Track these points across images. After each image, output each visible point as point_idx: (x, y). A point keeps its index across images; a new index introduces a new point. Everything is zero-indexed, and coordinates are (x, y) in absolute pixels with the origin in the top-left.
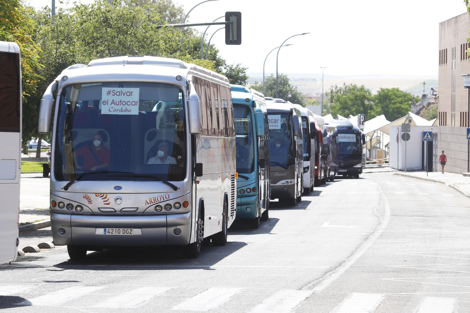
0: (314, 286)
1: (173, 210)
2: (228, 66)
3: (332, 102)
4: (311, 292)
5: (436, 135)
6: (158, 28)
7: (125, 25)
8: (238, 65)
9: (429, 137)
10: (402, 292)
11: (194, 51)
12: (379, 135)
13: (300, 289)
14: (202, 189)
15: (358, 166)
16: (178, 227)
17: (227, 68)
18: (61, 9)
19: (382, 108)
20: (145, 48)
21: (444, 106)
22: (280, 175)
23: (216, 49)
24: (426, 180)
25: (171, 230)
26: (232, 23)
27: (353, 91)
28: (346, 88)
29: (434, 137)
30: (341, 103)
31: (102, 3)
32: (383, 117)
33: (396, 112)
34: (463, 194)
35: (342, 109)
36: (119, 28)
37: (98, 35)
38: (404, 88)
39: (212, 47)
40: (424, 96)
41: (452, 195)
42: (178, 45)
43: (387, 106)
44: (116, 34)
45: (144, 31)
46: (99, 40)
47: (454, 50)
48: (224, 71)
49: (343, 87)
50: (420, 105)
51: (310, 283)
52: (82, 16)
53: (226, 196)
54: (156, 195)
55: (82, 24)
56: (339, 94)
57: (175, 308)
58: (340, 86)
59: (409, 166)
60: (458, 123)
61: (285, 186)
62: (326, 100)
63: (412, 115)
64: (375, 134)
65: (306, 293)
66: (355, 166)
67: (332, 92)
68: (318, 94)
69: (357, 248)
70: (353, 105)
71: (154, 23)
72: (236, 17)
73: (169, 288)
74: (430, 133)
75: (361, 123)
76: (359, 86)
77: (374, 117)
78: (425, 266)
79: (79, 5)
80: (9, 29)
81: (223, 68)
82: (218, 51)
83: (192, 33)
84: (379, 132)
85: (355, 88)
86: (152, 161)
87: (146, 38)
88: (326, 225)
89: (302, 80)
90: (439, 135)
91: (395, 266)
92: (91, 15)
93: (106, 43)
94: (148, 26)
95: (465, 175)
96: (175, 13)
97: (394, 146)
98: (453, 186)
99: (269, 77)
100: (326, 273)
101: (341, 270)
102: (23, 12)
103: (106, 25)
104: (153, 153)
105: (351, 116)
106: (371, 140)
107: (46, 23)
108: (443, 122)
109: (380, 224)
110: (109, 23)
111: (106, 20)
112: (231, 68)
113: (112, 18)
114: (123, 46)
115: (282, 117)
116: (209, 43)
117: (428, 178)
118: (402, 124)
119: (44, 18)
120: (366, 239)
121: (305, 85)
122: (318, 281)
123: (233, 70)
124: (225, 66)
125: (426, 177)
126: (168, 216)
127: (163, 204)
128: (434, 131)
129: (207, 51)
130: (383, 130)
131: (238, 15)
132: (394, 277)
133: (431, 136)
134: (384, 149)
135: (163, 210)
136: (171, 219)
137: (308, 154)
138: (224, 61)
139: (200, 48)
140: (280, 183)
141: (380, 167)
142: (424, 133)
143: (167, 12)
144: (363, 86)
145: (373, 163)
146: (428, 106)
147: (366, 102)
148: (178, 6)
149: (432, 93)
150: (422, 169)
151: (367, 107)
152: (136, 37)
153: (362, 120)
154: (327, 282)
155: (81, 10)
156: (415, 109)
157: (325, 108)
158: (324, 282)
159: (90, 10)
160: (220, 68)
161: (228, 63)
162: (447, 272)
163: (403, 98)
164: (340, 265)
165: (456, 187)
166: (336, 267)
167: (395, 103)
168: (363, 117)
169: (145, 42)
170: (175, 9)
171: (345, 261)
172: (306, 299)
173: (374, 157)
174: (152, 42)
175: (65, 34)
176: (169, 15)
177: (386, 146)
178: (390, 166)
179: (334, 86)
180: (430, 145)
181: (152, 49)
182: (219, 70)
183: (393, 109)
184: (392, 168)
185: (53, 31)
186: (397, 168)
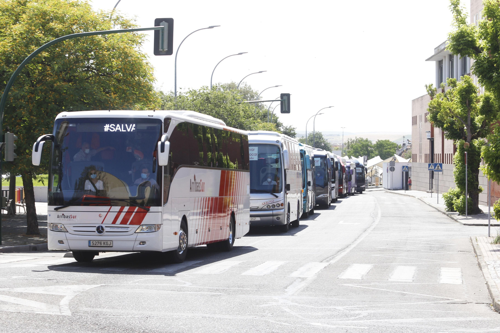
0: (330, 260)
1: (276, 207)
2: (284, 127)
3: (348, 148)
4: (328, 264)
5: (411, 168)
6: (239, 103)
7: (219, 102)
8: (290, 126)
9: (406, 169)
10: (383, 263)
11: (263, 118)
12: (376, 168)
13: (321, 262)
14: (289, 198)
15: (363, 186)
16: (279, 216)
17: (284, 128)
18: (180, 93)
19: (379, 151)
20: (231, 116)
21: (415, 150)
22: (320, 191)
23: (277, 117)
24: (404, 195)
25: (275, 217)
26: (285, 100)
27: (361, 142)
28: (357, 140)
29: (409, 169)
30: (354, 149)
31: (205, 88)
32: (379, 157)
33: (387, 154)
34: (426, 203)
35: (355, 152)
36: (215, 103)
37: (203, 108)
38: (392, 140)
39: (274, 115)
40: (404, 144)
41: (419, 204)
42: (252, 114)
43: (382, 151)
44: (213, 107)
45: (231, 105)
46: (203, 111)
47: (421, 117)
48: (282, 130)
49: (355, 139)
50: (402, 150)
51: (328, 258)
52: (193, 96)
53: (299, 201)
54: (267, 200)
55: (193, 101)
56: (353, 143)
57: (243, 274)
58: (354, 139)
59: (394, 187)
60: (423, 161)
61: (323, 198)
62: (345, 147)
63: (396, 156)
64: (374, 168)
65: (325, 264)
66: (361, 187)
67: (348, 143)
68: (340, 144)
69: (359, 237)
70: (361, 150)
71: (237, 100)
72: (287, 97)
73: (241, 262)
74: (407, 167)
75: (365, 161)
76: (365, 139)
77: (374, 157)
78: (399, 247)
79: (191, 90)
80: (146, 104)
81: (281, 128)
82: (278, 118)
83: (264, 107)
84: (376, 166)
85: (362, 140)
86: (265, 183)
87: (232, 110)
88: (341, 222)
89: (331, 135)
90: (412, 168)
91: (381, 247)
92: (198, 96)
93: (208, 113)
94: (233, 102)
95: (428, 192)
96: (253, 95)
97: (385, 174)
98: (420, 198)
99: (311, 133)
100: (338, 252)
101: (348, 250)
102: (154, 94)
103: (207, 102)
104: (265, 179)
105: (359, 157)
106: (371, 171)
107: (171, 100)
108: (415, 160)
109: (374, 222)
110: (210, 101)
111: (208, 99)
112: (286, 128)
113: (211, 97)
114: (218, 115)
115: (321, 159)
116: (273, 113)
117: (406, 194)
118: (390, 161)
119: (170, 98)
120: (365, 231)
121: (333, 138)
122: (333, 257)
123: (287, 129)
124: (283, 127)
125: (404, 193)
126: (273, 211)
127: (271, 205)
128: (409, 166)
129: (271, 118)
130: (378, 165)
131: (288, 95)
132: (380, 254)
133: (407, 169)
134: (379, 176)
135: (271, 208)
136: (275, 212)
137: (334, 180)
138: (282, 124)
139: (267, 116)
140: (320, 196)
141: (377, 187)
142: (403, 167)
143: (249, 95)
144: (367, 139)
145: (373, 185)
146: (406, 151)
147: (369, 149)
148: (255, 91)
149: (408, 143)
150: (403, 189)
151: (370, 151)
152: (226, 109)
153: (366, 159)
154: (338, 258)
155: (193, 93)
156: (399, 153)
157: (345, 152)
158: (336, 257)
159: (198, 93)
160: (279, 128)
161: (285, 125)
162: (413, 251)
163: (392, 146)
164: (348, 247)
165: (422, 199)
166: (345, 248)
167: (386, 149)
168: (366, 157)
169: (231, 112)
170: (253, 93)
171: (350, 245)
172: (325, 268)
173: (374, 182)
174: (235, 112)
175: (181, 107)
176: (250, 96)
177: (381, 175)
178: (383, 187)
179: (350, 139)
180: (407, 174)
181: (236, 116)
182: (279, 129)
183: (386, 152)
184: (384, 188)
185: (175, 105)
186: (387, 188)
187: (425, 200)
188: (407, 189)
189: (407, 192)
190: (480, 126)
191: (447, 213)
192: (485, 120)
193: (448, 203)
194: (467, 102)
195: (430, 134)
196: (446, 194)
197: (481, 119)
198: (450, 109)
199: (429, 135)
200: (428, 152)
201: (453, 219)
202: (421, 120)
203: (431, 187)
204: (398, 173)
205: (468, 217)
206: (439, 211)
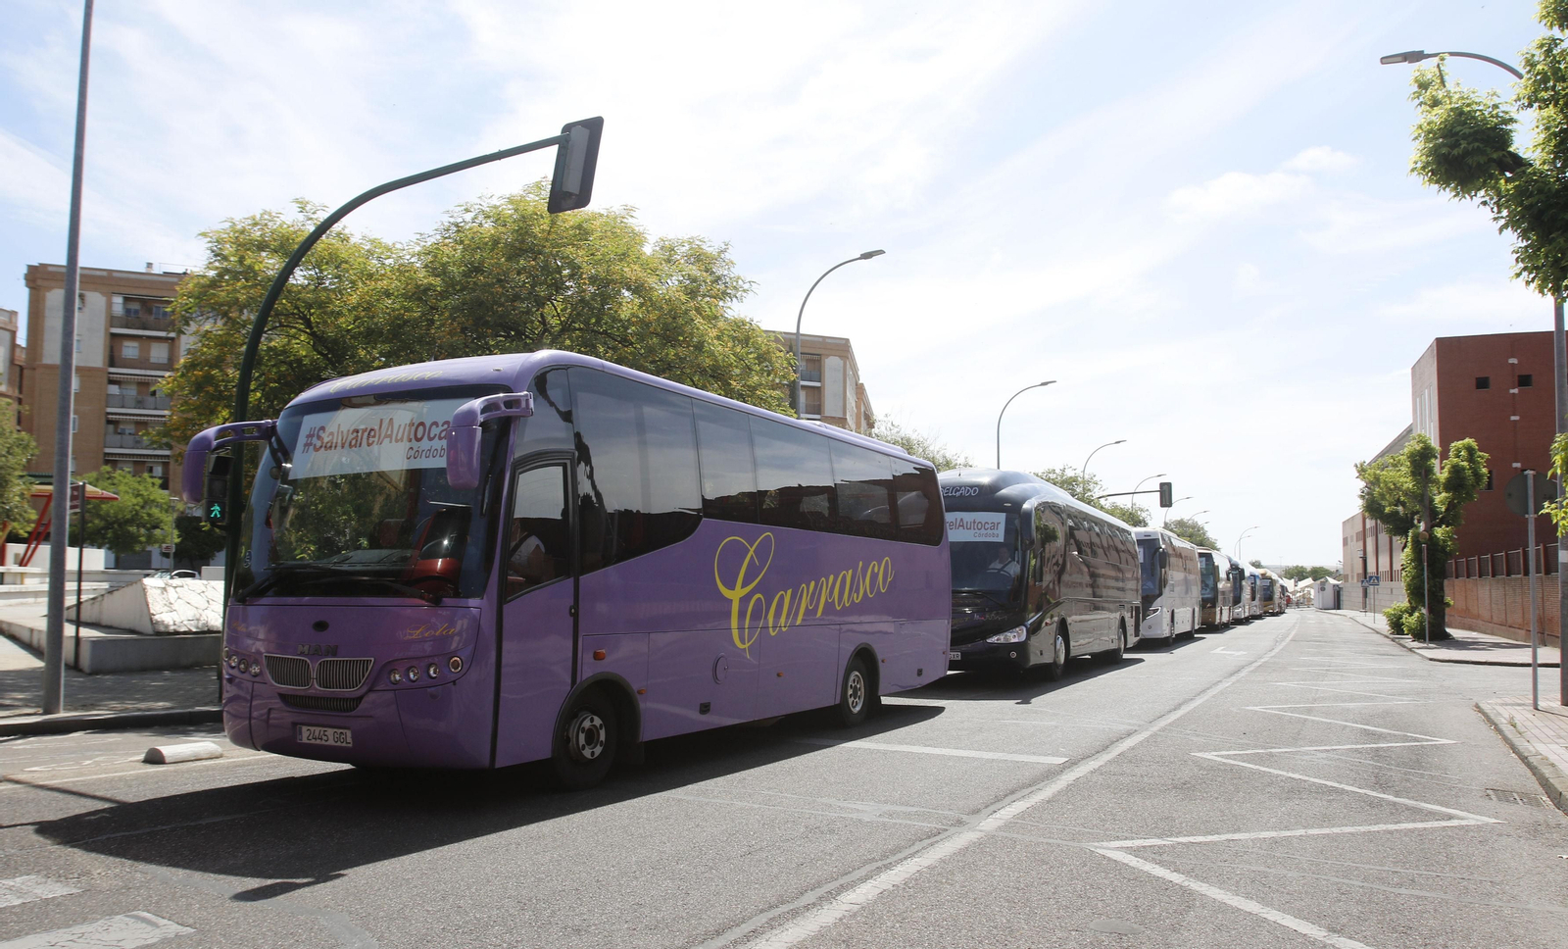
187: (1358, 619)
188: (1339, 609)
189: (1338, 611)
190: (1443, 510)
191: (1392, 636)
192: (1453, 499)
193: (1392, 623)
194: (1423, 473)
195: (1362, 552)
196: (1389, 610)
197: (1447, 498)
198: (1394, 484)
199: (1361, 554)
200: (1361, 571)
201: (1404, 647)
202: (1352, 541)
203: (1365, 607)
204: (1329, 593)
205: (1431, 645)
206: (1378, 633)
